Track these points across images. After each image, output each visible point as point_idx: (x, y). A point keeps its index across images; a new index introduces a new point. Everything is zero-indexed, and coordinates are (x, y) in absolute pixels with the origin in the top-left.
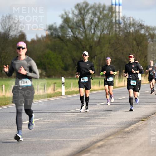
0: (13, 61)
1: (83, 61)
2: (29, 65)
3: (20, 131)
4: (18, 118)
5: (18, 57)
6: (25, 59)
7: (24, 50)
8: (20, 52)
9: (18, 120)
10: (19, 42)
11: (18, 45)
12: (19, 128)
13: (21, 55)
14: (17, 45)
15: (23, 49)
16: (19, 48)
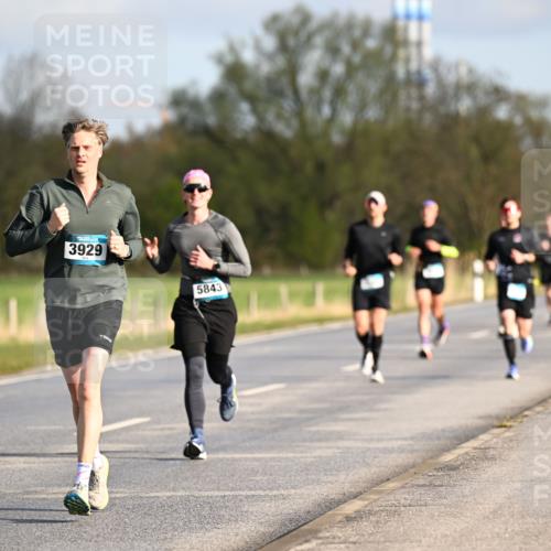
0: (172, 226)
1: (367, 221)
2: (221, 237)
3: (197, 430)
4: (191, 392)
5: (186, 214)
6: (207, 221)
7: (204, 193)
8: (193, 199)
9: (192, 398)
10: (189, 170)
11: (188, 180)
12: (194, 423)
13: (195, 208)
14: (185, 179)
15: (202, 190)
16: (191, 188)
